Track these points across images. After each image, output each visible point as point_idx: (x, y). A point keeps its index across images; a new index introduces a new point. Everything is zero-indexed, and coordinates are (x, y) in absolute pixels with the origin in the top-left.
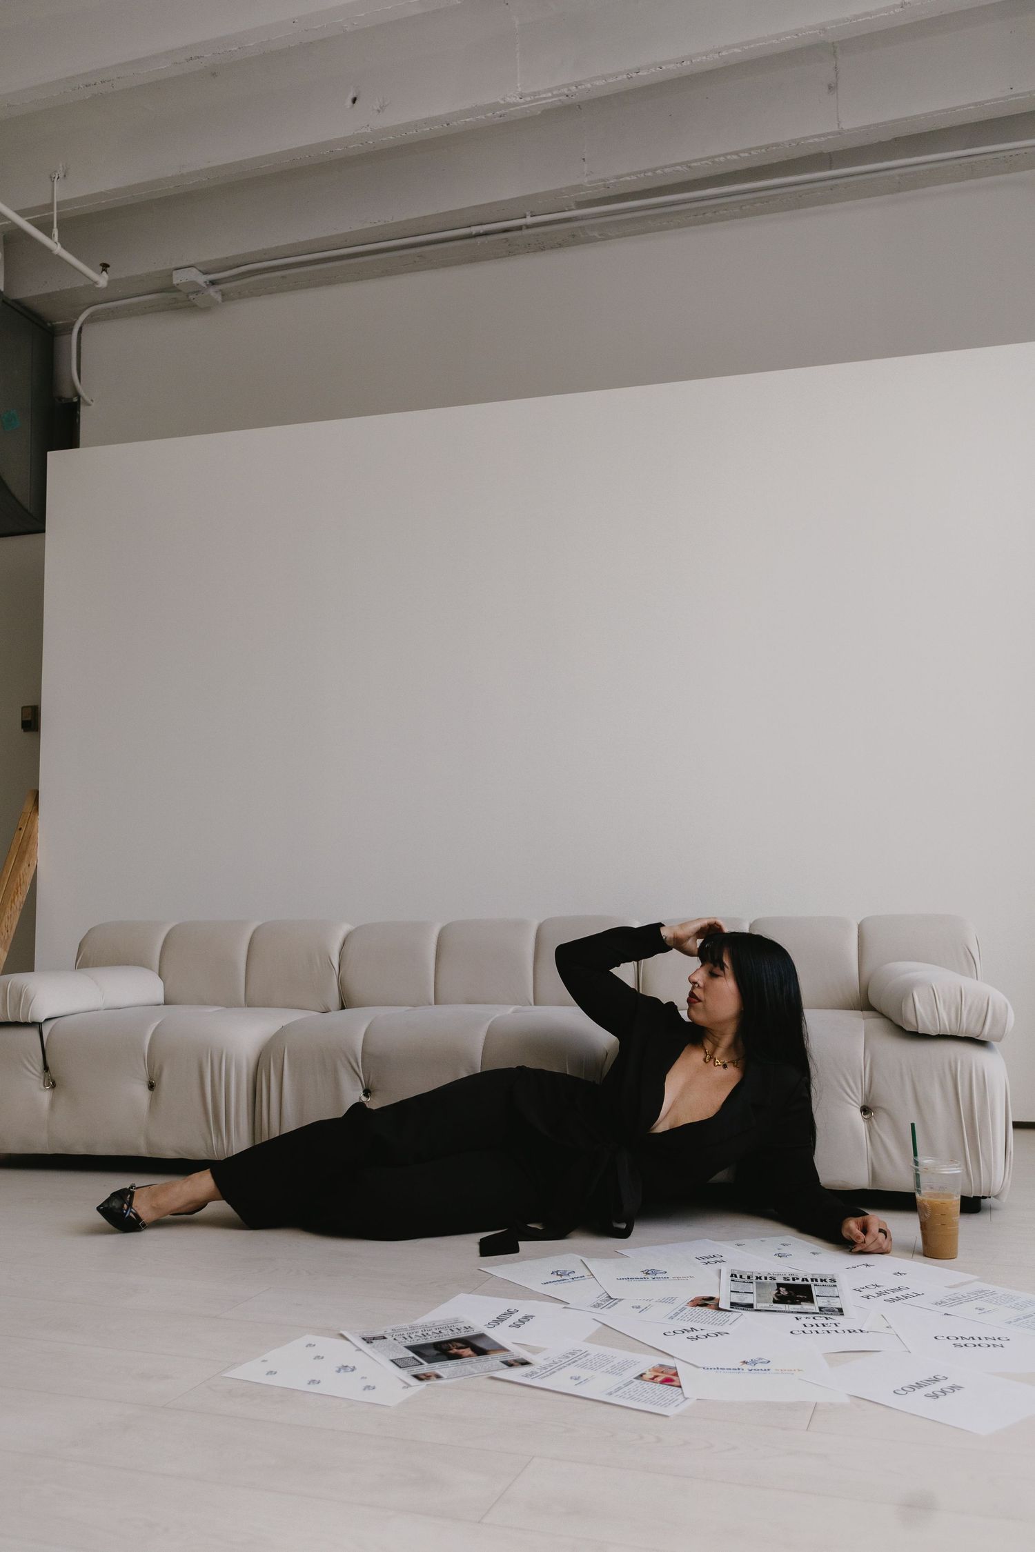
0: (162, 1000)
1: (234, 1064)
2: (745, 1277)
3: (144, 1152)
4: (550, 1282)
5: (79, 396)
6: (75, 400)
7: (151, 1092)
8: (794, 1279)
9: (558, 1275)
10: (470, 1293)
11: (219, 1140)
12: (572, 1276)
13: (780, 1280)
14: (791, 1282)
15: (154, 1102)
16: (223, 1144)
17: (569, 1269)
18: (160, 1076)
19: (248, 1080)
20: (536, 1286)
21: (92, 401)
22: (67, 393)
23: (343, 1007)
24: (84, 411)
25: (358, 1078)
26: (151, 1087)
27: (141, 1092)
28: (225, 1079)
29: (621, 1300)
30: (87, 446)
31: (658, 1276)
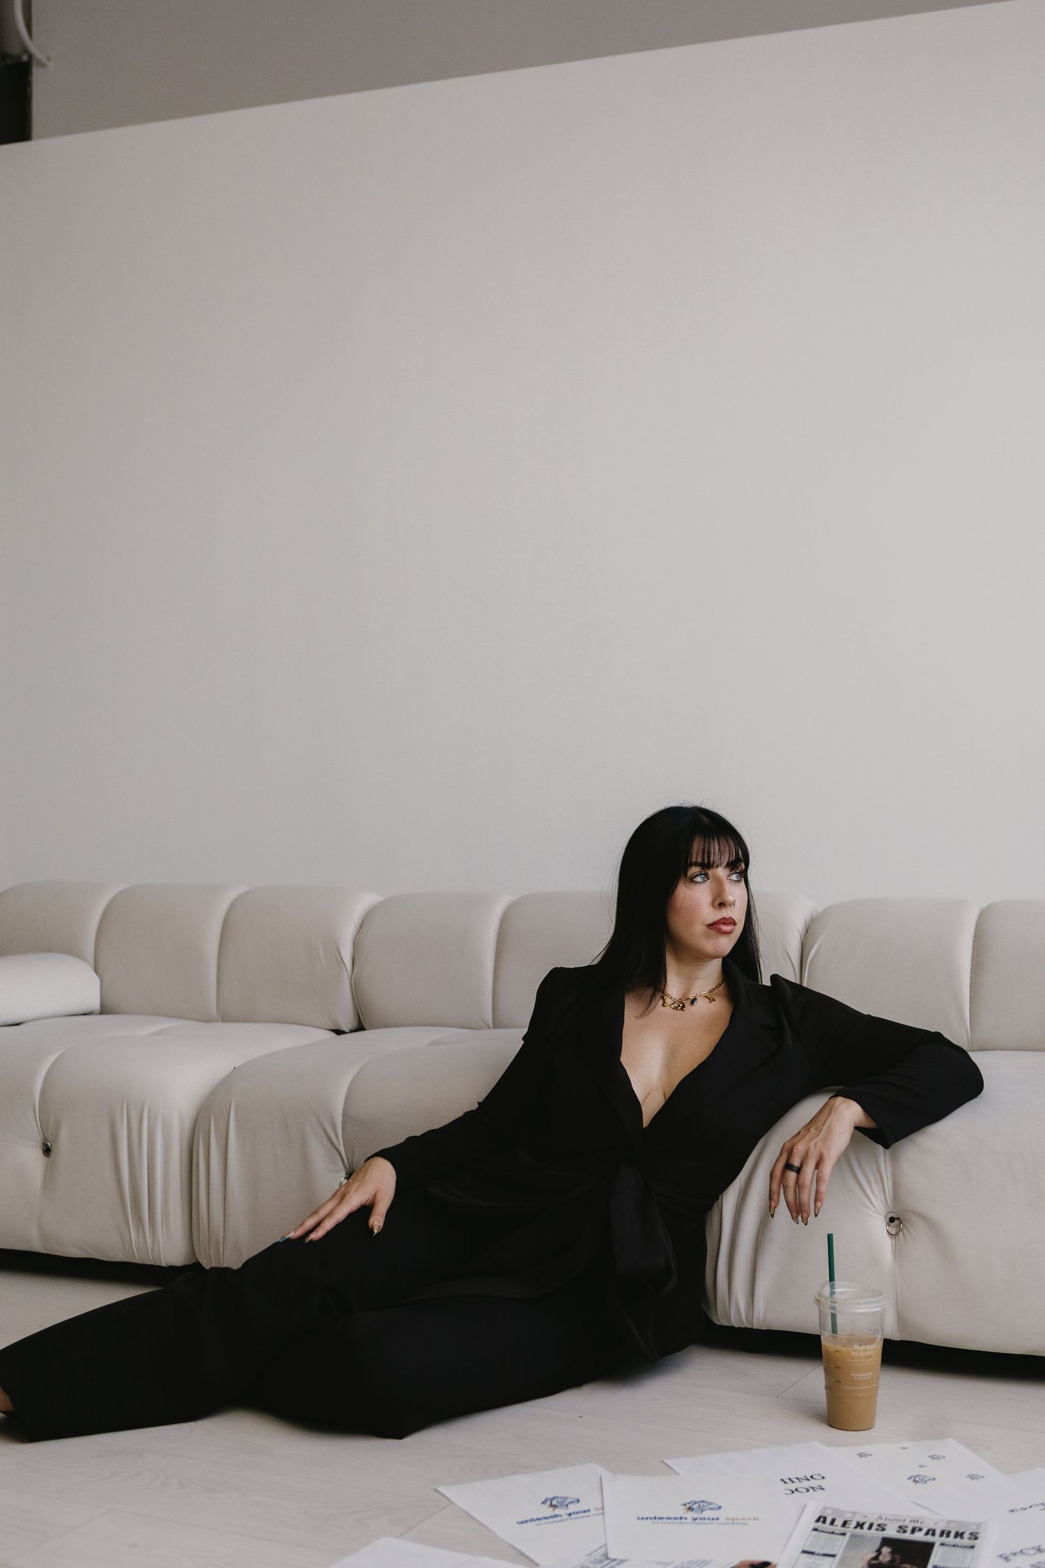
0: (96, 1005)
1: (160, 1123)
2: (839, 1522)
3: (37, 1246)
4: (532, 1520)
5: (30, 56)
6: (25, 58)
7: (47, 1159)
8: (913, 1531)
9: (551, 1505)
10: (397, 1537)
11: (141, 1235)
12: (572, 1508)
13: (891, 1532)
14: (907, 1536)
15: (50, 1175)
16: (146, 1242)
17: (572, 1495)
18: (56, 1135)
19: (181, 1151)
20: (506, 1530)
21: (49, 59)
22: (14, 49)
23: (360, 1028)
24: (37, 75)
25: (339, 1158)
26: (47, 1151)
27: (33, 1156)
28: (148, 1145)
29: (622, 1561)
30: (42, 137)
31: (706, 1514)
